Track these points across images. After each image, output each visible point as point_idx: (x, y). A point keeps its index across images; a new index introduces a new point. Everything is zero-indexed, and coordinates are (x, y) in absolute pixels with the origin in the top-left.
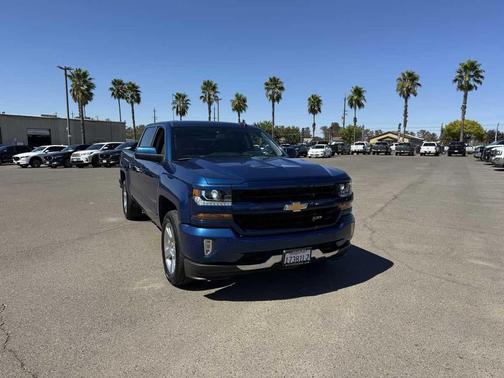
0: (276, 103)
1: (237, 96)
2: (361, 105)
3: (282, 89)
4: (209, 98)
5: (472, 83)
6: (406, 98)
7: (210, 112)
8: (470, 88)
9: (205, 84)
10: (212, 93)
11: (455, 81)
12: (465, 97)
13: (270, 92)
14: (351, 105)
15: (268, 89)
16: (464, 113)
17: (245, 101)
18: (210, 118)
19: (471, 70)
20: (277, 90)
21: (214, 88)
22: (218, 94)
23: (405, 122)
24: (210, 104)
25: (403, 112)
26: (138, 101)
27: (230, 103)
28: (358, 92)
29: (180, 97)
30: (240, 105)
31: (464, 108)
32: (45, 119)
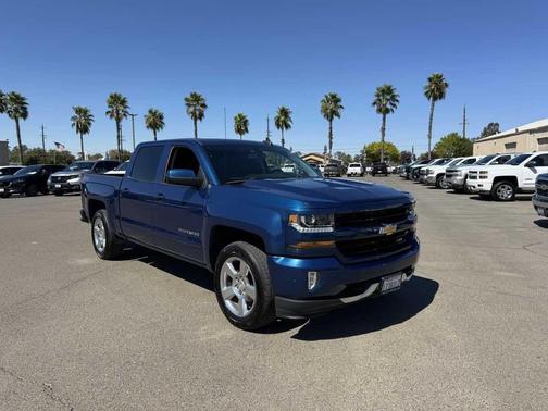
0: (198, 121)
1: (150, 112)
2: (287, 127)
3: (204, 106)
4: (118, 114)
5: (389, 106)
6: (331, 121)
8: (387, 111)
9: (111, 97)
10: (122, 108)
11: (374, 104)
12: (384, 119)
13: (192, 109)
14: (278, 126)
15: (189, 105)
16: (383, 135)
17: (161, 117)
19: (388, 94)
20: (198, 107)
21: (123, 102)
22: (127, 110)
23: (331, 143)
24: (118, 120)
25: (328, 134)
26: (25, 115)
27: (144, 120)
28: (284, 112)
29: (81, 112)
30: (155, 122)
31: (383, 130)
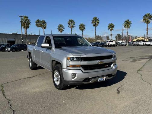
7: (72, 31)
18: (72, 33)
32: (13, 35)
